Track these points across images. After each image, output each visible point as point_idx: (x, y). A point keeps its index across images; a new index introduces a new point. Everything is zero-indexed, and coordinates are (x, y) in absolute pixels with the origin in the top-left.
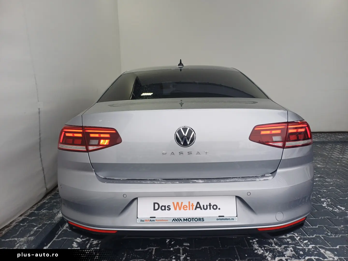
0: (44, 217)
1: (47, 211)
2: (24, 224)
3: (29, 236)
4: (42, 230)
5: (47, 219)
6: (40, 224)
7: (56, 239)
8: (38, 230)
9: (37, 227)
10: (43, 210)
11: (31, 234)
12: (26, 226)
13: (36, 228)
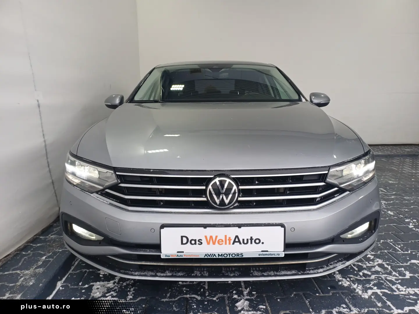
0: (53, 243)
1: (57, 236)
2: (28, 253)
3: (36, 268)
4: (53, 259)
5: (58, 245)
6: (49, 253)
7: (72, 271)
8: (47, 259)
9: (46, 256)
10: (52, 235)
11: (38, 265)
12: (31, 255)
13: (44, 258)
